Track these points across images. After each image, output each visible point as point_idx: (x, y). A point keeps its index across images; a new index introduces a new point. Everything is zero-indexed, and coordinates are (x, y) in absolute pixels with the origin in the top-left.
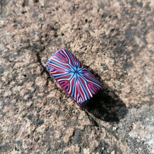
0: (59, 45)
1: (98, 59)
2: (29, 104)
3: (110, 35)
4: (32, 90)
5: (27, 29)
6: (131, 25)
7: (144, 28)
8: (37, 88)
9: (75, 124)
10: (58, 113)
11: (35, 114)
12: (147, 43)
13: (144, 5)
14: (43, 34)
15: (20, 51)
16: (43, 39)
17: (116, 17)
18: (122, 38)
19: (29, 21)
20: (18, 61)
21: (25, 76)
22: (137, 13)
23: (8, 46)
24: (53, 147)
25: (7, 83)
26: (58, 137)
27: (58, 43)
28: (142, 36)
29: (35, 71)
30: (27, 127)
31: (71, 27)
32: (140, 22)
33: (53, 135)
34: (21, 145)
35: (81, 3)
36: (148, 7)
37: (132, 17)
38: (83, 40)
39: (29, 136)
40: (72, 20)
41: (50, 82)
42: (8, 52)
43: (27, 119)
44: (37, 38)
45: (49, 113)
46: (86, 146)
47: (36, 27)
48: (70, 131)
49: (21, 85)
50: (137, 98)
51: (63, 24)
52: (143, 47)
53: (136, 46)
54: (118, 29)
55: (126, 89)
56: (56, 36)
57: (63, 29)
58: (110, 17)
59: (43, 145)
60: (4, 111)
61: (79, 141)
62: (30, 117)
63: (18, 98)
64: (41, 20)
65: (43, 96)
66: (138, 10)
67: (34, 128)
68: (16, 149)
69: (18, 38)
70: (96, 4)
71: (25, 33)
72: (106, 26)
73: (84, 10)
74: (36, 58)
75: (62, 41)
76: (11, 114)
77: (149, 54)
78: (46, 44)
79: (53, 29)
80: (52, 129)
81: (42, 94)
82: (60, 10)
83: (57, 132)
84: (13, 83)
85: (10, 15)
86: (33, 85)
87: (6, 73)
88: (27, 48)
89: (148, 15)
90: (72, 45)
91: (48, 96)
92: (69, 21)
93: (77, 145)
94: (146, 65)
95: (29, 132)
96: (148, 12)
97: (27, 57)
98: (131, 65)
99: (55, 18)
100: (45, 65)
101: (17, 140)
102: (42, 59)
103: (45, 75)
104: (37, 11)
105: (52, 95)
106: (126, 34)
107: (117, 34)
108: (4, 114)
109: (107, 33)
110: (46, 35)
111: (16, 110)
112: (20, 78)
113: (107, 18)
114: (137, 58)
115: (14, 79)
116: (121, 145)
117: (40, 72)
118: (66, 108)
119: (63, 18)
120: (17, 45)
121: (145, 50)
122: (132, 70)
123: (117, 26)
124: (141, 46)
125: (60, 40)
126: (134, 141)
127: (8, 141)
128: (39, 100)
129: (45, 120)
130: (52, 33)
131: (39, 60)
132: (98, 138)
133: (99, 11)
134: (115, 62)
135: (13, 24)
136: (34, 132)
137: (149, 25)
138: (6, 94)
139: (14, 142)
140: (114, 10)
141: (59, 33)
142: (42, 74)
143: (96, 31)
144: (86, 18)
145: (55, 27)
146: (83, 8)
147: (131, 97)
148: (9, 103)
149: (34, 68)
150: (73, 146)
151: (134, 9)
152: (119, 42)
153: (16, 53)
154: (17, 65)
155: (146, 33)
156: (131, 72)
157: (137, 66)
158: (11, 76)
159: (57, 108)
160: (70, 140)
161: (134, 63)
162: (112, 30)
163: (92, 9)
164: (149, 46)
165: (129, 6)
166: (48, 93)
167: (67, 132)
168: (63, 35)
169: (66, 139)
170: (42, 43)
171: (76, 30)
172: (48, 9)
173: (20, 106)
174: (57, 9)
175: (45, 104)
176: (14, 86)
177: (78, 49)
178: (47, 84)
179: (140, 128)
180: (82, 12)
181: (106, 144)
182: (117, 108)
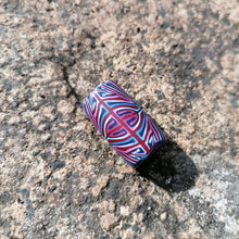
0: (97, 60)
1: (151, 83)
2: (45, 137)
3: (170, 53)
4: (52, 117)
5: (52, 34)
6: (201, 42)
7: (219, 47)
8: (59, 116)
9: (111, 171)
10: (87, 154)
11: (53, 152)
12: (221, 68)
13: (221, 16)
14: (75, 43)
15: (38, 62)
16: (74, 49)
17: (182, 29)
18: (187, 57)
19: (56, 22)
20: (35, 76)
21: (43, 97)
22: (211, 26)
23: (22, 54)
24: (75, 200)
25: (15, 104)
26: (84, 187)
27: (95, 57)
28: (216, 59)
29: (58, 91)
30: (39, 169)
31: (116, 36)
32: (214, 39)
33: (77, 184)
34: (28, 196)
35: (132, 5)
36: (226, 20)
37: (203, 32)
38: (131, 55)
39: (40, 183)
40: (118, 26)
41: (79, 110)
42: (21, 61)
43: (40, 158)
44: (65, 46)
45: (74, 152)
46: (125, 202)
47: (66, 31)
48: (102, 180)
49: (36, 109)
50: (203, 141)
51: (105, 32)
52: (216, 73)
53: (206, 70)
54: (182, 46)
55: (189, 128)
56: (93, 47)
57: (104, 37)
58: (173, 28)
59: (61, 197)
60: (7, 145)
61: (115, 195)
62: (45, 157)
63: (30, 127)
64: (73, 22)
65: (68, 128)
66: (212, 23)
67: (49, 172)
68: (19, 201)
69: (37, 44)
70: (154, 9)
71: (49, 38)
72: (166, 39)
73: (136, 16)
74: (61, 74)
75: (102, 54)
76: (16, 149)
77: (224, 83)
78: (77, 56)
79: (89, 36)
80: (77, 176)
81: (65, 125)
82: (102, 12)
83: (83, 180)
84: (24, 105)
85: (29, 11)
86: (54, 111)
87: (14, 91)
88: (50, 59)
89: (226, 31)
90: (115, 61)
91: (75, 128)
92: (113, 28)
93: (111, 201)
94: (218, 98)
95: (42, 178)
96: (226, 27)
97: (48, 71)
98: (198, 96)
99: (94, 22)
100: (73, 85)
101: (22, 187)
102: (70, 77)
103: (73, 99)
104: (69, 10)
105: (80, 127)
106: (194, 52)
107: (181, 52)
108: (6, 150)
109: (167, 49)
110: (79, 44)
111: (25, 144)
112: (35, 99)
113: (168, 30)
114: (207, 87)
115: (26, 100)
116: (177, 206)
117: (65, 94)
118: (99, 147)
119: (106, 23)
120: (36, 52)
121: (219, 76)
122: (199, 103)
123: (182, 41)
124: (213, 70)
125: (98, 53)
126: (196, 201)
127: (8, 188)
128: (61, 133)
129: (68, 162)
130: (88, 42)
131: (66, 78)
132: (142, 193)
133: (157, 18)
134: (175, 90)
135: (31, 24)
136: (48, 177)
137: (226, 43)
138: (11, 121)
139: (17, 191)
140: (178, 20)
141: (98, 43)
142: (68, 96)
143: (151, 45)
144: (139, 25)
145: (93, 34)
146: (135, 13)
147: (195, 139)
148: (16, 134)
149: (57, 87)
150: (105, 202)
151: (206, 21)
152: (183, 62)
153: (32, 64)
154: (32, 81)
155: (221, 54)
156: (197, 106)
157: (207, 97)
158: (21, 96)
159: (86, 146)
160: (102, 193)
161: (202, 92)
162: (175, 47)
163: (147, 15)
164: (225, 72)
165: (200, 16)
166: (75, 124)
167: (99, 181)
168: (103, 46)
169: (95, 191)
170: (72, 55)
171: (123, 41)
172: (85, 9)
173: (32, 139)
174: (98, 10)
175: (69, 139)
176: (25, 110)
177: (124, 67)
178: (74, 111)
179: (204, 183)
180: (133, 17)
181: (155, 203)
182: (173, 153)
